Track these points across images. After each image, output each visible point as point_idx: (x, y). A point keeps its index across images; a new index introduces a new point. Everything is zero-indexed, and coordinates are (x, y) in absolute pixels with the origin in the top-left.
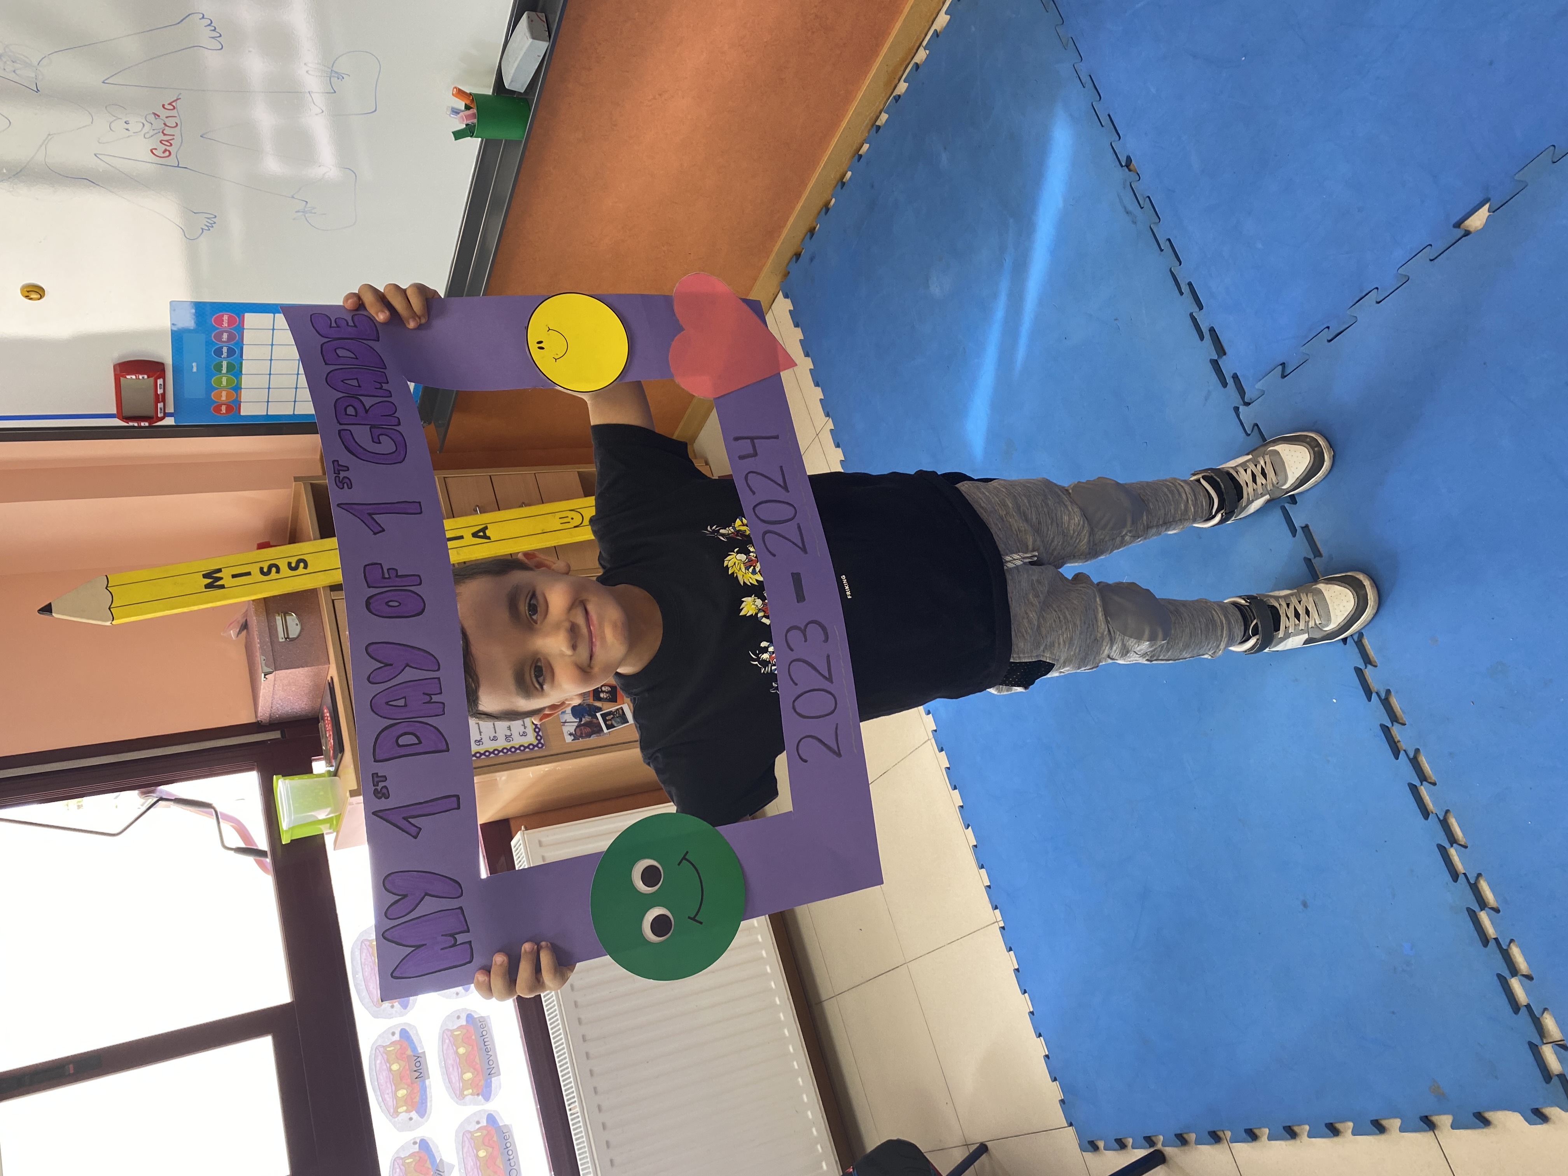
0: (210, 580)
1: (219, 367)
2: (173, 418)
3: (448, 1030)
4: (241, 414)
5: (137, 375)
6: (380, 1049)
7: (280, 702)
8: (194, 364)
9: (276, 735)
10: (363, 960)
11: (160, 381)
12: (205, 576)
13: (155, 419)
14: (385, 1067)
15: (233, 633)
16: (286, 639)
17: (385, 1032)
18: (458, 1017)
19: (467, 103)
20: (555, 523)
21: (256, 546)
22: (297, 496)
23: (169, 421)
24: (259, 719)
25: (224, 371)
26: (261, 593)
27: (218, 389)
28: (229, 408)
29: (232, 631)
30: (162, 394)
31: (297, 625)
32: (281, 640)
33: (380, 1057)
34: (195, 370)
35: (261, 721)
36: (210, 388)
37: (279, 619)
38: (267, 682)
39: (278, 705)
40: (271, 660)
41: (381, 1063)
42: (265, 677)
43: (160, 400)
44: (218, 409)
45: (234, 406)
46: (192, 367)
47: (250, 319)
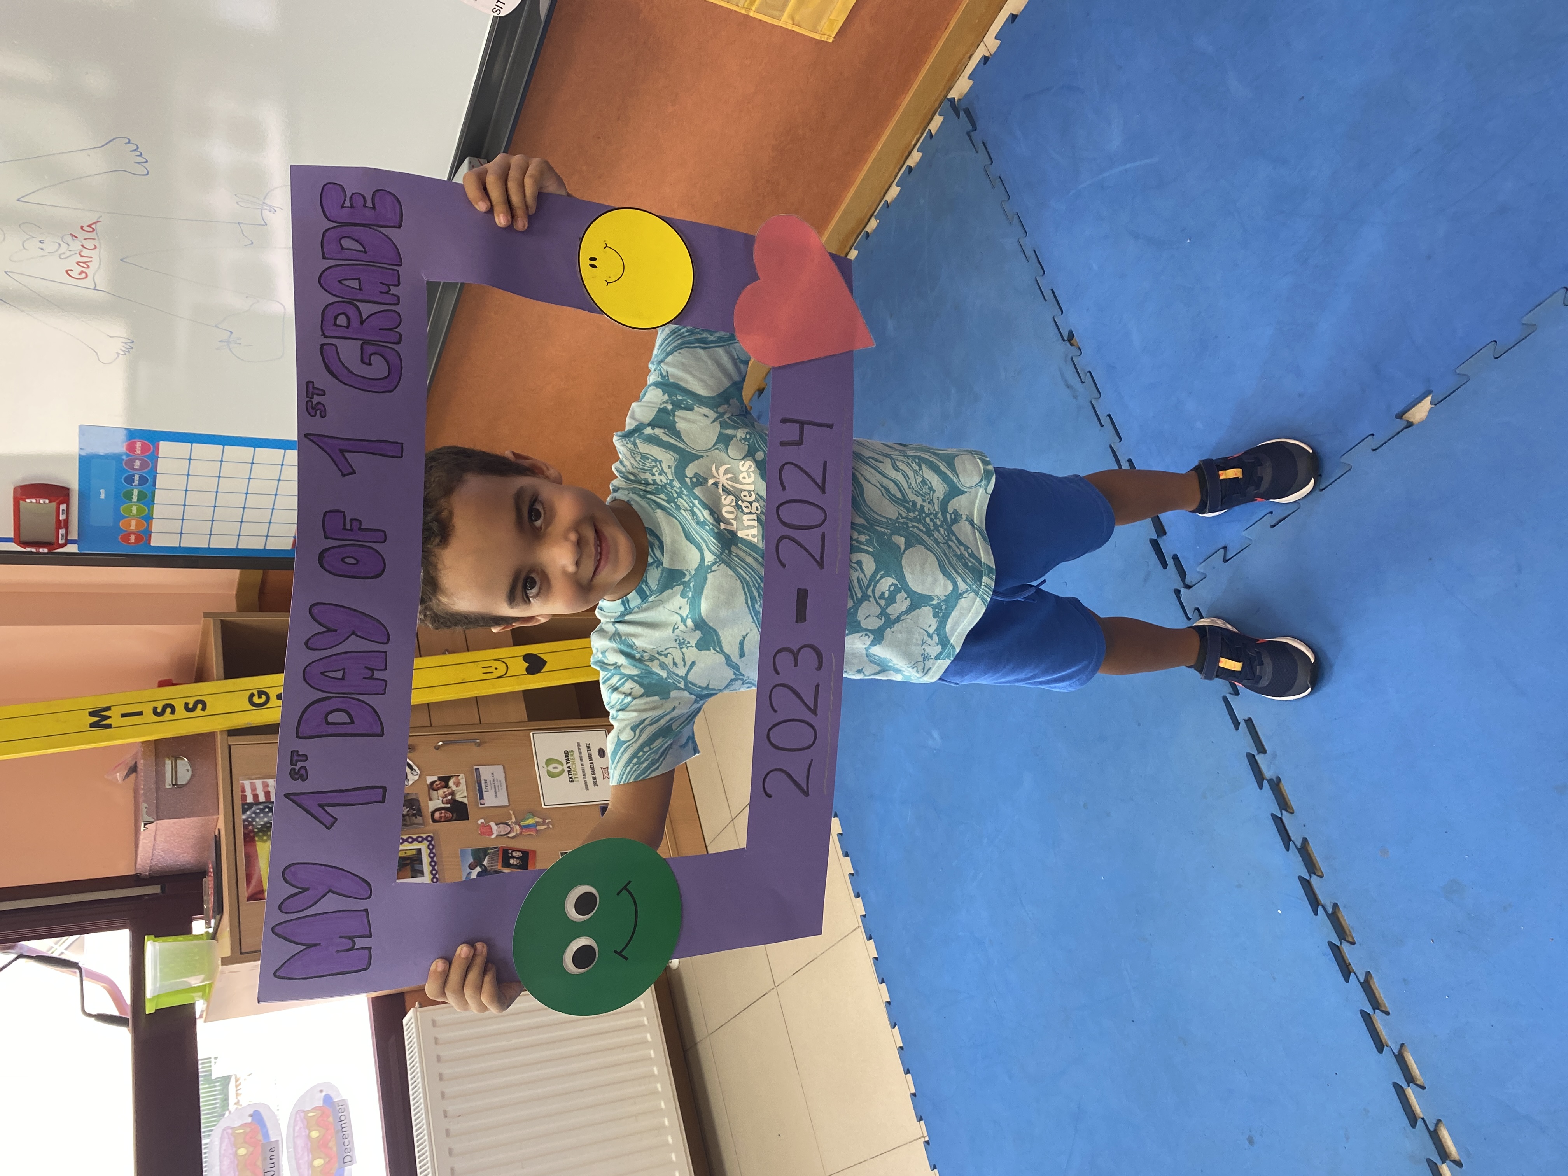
0: (97, 719)
1: (129, 496)
2: (77, 545)
4: (152, 544)
5: (38, 499)
7: (162, 853)
8: (102, 491)
9: (155, 889)
10: (223, 1152)
11: (63, 507)
12: (92, 714)
13: (55, 546)
15: (119, 776)
16: (173, 785)
20: (476, 672)
21: (156, 684)
22: (205, 634)
23: (72, 548)
24: (138, 872)
25: (135, 499)
26: (151, 734)
27: (128, 517)
28: (139, 538)
29: (118, 774)
30: (64, 520)
31: (188, 770)
32: (168, 787)
34: (103, 496)
35: (141, 874)
36: (119, 517)
37: (168, 763)
38: (147, 832)
39: (160, 858)
40: (154, 808)
42: (144, 827)
43: (62, 526)
44: (126, 538)
45: (145, 536)
46: (100, 494)
47: (165, 447)
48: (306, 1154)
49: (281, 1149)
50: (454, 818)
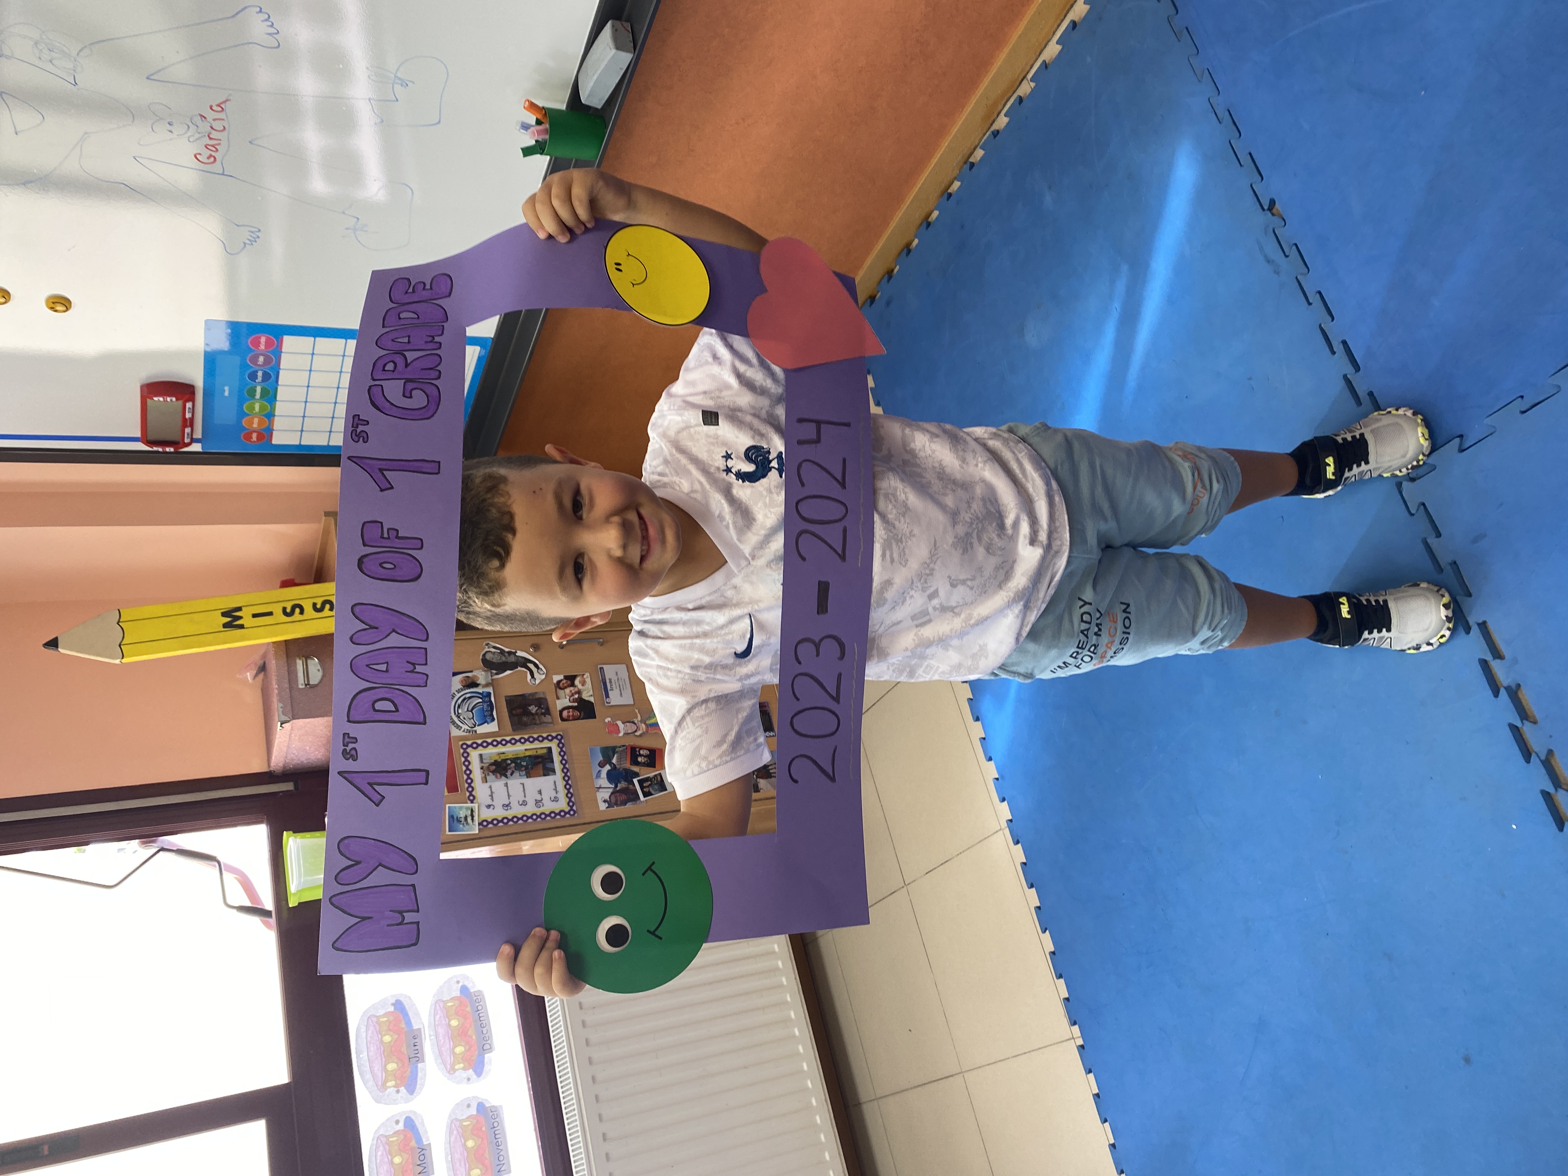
0: (229, 619)
1: (252, 393)
2: (200, 444)
3: (456, 1119)
4: (274, 442)
5: (165, 397)
6: (382, 1139)
7: (295, 751)
8: (226, 388)
9: (289, 786)
10: (369, 1039)
11: (189, 405)
12: (224, 614)
13: (180, 445)
14: (386, 1160)
15: (249, 676)
16: (306, 685)
17: (388, 1120)
18: (469, 1106)
19: (539, 118)
21: (279, 584)
22: (326, 533)
23: (196, 447)
24: (271, 769)
25: (258, 396)
26: (282, 635)
27: (250, 415)
28: (260, 437)
29: (248, 674)
30: (190, 418)
31: (319, 670)
32: (300, 687)
33: (381, 1148)
34: (227, 394)
35: (274, 771)
36: (242, 414)
37: (299, 663)
38: (283, 731)
39: (292, 755)
40: (289, 707)
41: (382, 1154)
42: (281, 726)
43: (188, 424)
44: (248, 436)
45: (266, 434)
46: (224, 391)
47: (289, 342)
48: (447, 1041)
49: (423, 1036)
50: (582, 717)
